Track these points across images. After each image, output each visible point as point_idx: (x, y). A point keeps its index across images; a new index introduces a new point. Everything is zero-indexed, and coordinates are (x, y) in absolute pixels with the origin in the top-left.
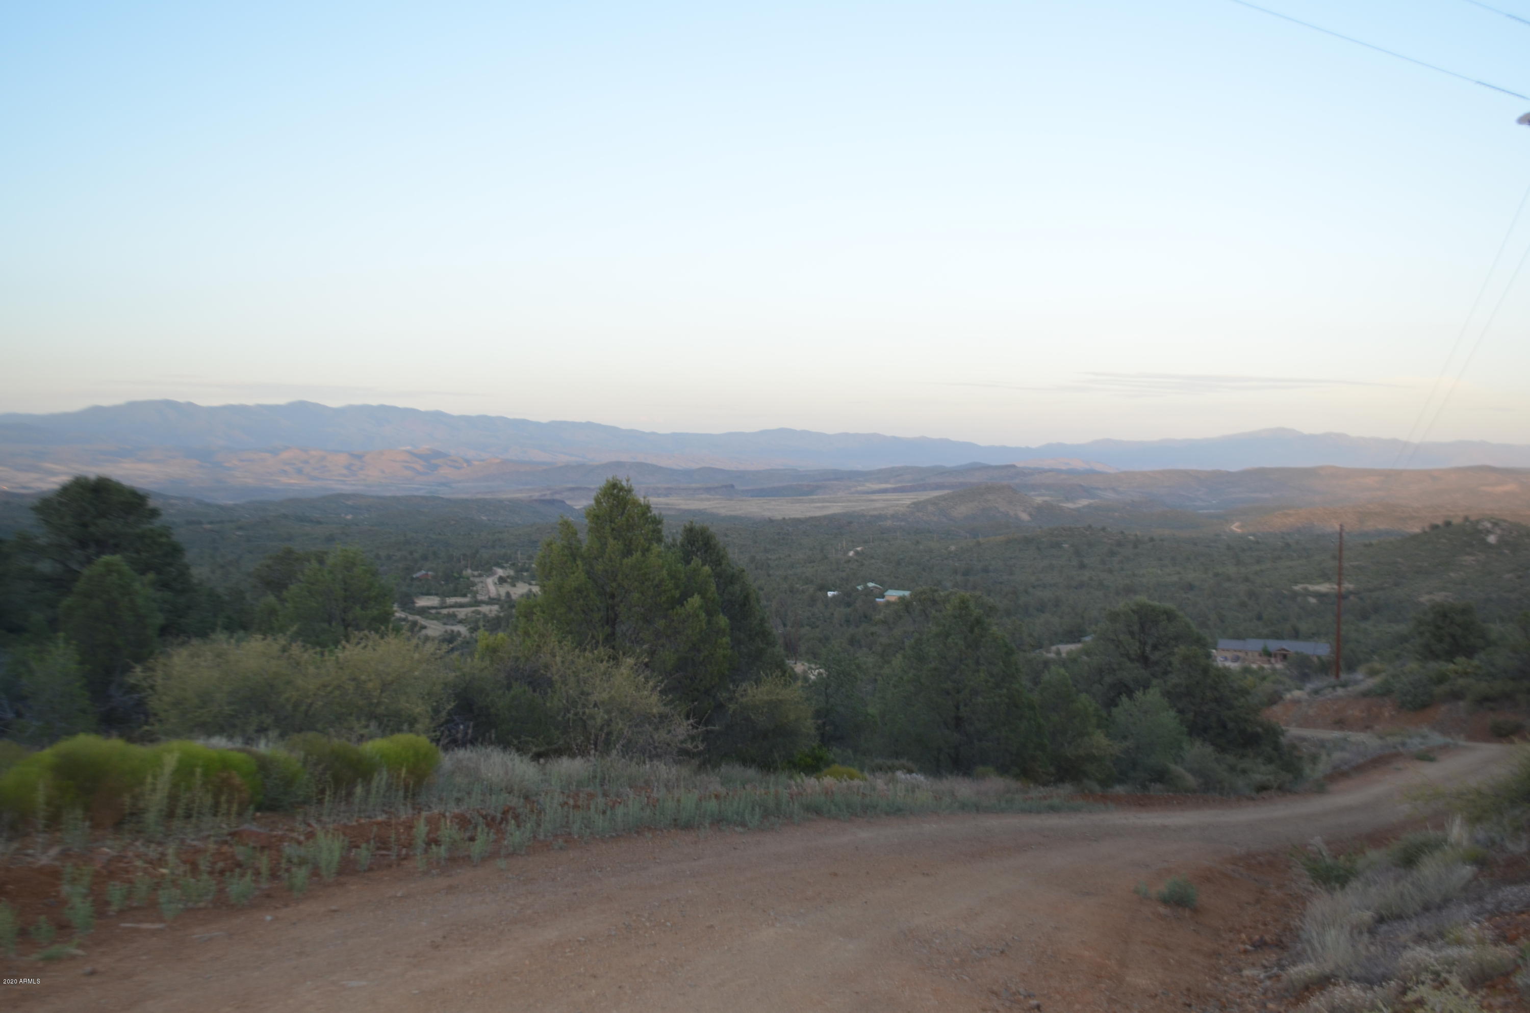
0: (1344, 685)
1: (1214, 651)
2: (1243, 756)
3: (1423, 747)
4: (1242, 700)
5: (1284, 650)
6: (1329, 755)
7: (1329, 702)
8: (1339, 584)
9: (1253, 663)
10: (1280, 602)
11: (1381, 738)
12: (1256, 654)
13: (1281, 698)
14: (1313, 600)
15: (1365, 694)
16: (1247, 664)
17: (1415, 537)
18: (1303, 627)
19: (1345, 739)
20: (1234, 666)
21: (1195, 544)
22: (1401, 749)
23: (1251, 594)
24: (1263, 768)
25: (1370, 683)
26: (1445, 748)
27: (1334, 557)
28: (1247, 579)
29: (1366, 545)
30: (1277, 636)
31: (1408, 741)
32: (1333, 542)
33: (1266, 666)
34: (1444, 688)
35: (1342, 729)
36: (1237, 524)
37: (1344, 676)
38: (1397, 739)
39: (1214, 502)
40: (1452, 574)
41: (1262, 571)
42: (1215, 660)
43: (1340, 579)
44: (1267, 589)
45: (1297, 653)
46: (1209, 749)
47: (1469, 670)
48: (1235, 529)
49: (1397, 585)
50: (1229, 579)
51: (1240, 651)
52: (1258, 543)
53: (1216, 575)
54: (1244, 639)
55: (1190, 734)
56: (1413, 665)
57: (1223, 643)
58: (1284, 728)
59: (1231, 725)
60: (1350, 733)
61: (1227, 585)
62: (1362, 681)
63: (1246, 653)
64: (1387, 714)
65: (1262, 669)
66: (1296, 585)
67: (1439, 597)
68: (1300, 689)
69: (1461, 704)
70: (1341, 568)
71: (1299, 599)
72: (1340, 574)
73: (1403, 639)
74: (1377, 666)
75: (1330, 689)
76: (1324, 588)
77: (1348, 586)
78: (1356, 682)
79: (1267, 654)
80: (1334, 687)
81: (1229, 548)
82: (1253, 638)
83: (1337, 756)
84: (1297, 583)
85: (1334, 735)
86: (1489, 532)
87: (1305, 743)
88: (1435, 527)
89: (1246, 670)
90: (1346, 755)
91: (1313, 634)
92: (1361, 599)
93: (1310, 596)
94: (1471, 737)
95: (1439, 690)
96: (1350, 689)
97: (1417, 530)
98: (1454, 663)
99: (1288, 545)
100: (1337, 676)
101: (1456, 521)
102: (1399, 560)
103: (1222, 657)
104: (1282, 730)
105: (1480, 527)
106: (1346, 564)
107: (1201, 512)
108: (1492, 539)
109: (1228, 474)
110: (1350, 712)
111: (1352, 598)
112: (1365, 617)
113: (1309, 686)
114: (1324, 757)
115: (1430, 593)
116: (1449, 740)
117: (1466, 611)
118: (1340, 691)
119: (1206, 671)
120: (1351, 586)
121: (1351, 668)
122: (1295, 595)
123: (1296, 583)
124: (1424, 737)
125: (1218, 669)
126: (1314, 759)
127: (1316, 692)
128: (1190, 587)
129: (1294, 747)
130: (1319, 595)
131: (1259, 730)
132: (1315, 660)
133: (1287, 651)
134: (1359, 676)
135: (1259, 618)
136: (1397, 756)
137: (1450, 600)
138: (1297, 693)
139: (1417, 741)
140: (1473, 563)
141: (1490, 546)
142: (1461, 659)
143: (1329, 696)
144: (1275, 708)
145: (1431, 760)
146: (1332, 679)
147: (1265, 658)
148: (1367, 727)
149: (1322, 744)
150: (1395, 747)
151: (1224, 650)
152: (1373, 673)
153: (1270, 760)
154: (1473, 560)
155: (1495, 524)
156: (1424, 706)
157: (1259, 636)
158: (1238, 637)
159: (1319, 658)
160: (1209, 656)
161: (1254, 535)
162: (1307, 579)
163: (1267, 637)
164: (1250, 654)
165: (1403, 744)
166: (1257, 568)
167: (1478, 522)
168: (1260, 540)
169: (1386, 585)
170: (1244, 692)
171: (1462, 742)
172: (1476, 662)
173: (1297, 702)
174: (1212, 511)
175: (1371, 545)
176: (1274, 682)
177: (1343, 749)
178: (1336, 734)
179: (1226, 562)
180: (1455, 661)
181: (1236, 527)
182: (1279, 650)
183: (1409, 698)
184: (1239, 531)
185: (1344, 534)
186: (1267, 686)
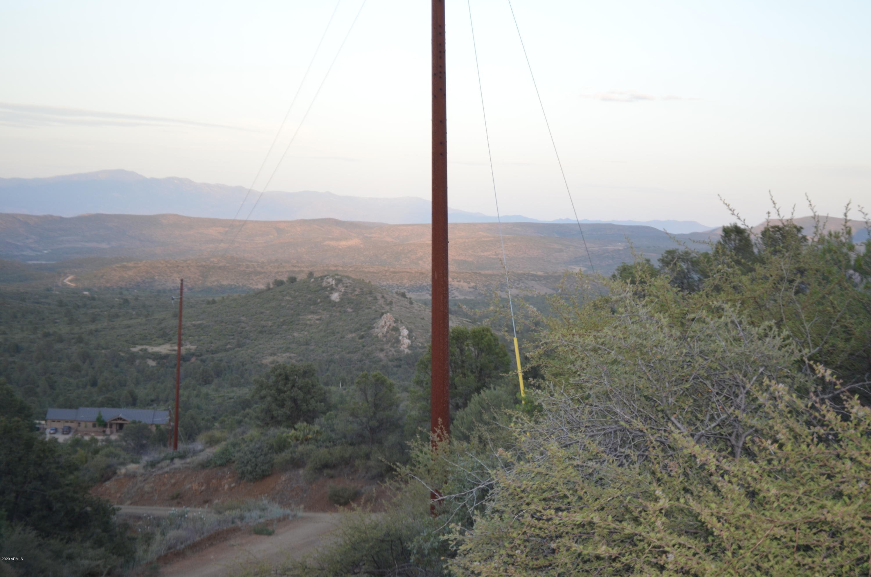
0: (182, 457)
1: (43, 422)
2: (69, 540)
3: (262, 520)
4: (72, 477)
5: (120, 419)
6: (163, 534)
7: (166, 475)
8: (180, 345)
9: (86, 434)
10: (117, 366)
11: (220, 513)
12: (91, 424)
13: (115, 473)
14: (152, 363)
15: (204, 466)
16: (79, 436)
17: (260, 293)
18: (141, 392)
19: (182, 516)
20: (61, 438)
21: (23, 300)
22: (239, 523)
23: (85, 357)
24: (91, 553)
25: (211, 452)
26: (283, 520)
27: (175, 316)
28: (80, 340)
29: (208, 303)
30: (113, 404)
31: (247, 514)
32: (173, 299)
33: (100, 438)
34: (286, 455)
35: (179, 504)
36: (70, 278)
37: (181, 446)
38: (236, 513)
39: (46, 252)
40: (296, 334)
41: (97, 331)
42: (43, 433)
43: (180, 340)
44: (103, 351)
45: (134, 422)
46: (32, 534)
47: (310, 436)
48: (68, 283)
49: (239, 346)
50: (61, 340)
51: (72, 422)
52: (93, 299)
53: (47, 335)
54: (77, 408)
55: (10, 518)
56: (253, 432)
57: (53, 413)
58: (115, 506)
59: (57, 506)
60: (188, 509)
61: (58, 346)
62: (202, 450)
63: (79, 423)
64: (226, 487)
65: (94, 440)
66: (135, 347)
67: (282, 358)
68: (133, 462)
69: (301, 472)
70: (180, 326)
71: (137, 362)
72: (180, 335)
73: (246, 404)
74: (217, 434)
75: (168, 461)
76: (164, 349)
77: (189, 347)
78: (195, 453)
79: (101, 423)
80: (172, 459)
81: (61, 304)
82: (87, 406)
83: (172, 534)
84: (137, 344)
85: (172, 512)
86: (332, 289)
87: (140, 523)
88: (279, 283)
89: (77, 443)
90: (181, 533)
91: (152, 401)
92: (203, 361)
93: (150, 358)
94: (310, 508)
95: (279, 458)
96: (188, 460)
97: (261, 287)
98: (296, 429)
99: (126, 301)
100: (176, 447)
101: (301, 277)
102: (243, 319)
103: (52, 430)
104: (114, 510)
105: (324, 284)
106: (187, 323)
107: (30, 262)
108: (335, 297)
109: (62, 219)
110: (188, 486)
111: (193, 360)
112: (207, 382)
113: (146, 459)
114: (158, 537)
115: (272, 354)
116: (288, 511)
117: (307, 373)
118: (178, 463)
119: (29, 445)
120: (193, 347)
121: (191, 437)
122: (133, 357)
123: (135, 344)
124: (263, 510)
125: (43, 443)
126: (148, 539)
127: (153, 464)
128: (17, 349)
129: (126, 526)
130: (159, 357)
131: (89, 509)
132: (154, 429)
133: (124, 420)
134: (198, 445)
135: (94, 384)
136: (236, 530)
137: (294, 361)
138: (132, 467)
139: (255, 513)
140: (318, 322)
141: (334, 304)
142: (301, 425)
143: (167, 469)
144: (108, 484)
145: (270, 534)
146: (170, 450)
147: (101, 429)
148: (206, 502)
149: (157, 522)
150: (233, 522)
151: (54, 421)
152: (212, 442)
153: (99, 543)
154: (317, 320)
155: (339, 281)
156: (264, 476)
157: (93, 404)
158: (70, 405)
159: (157, 426)
160: (34, 428)
161: (89, 290)
162: (145, 339)
163: (102, 405)
164: (83, 425)
165: (242, 518)
166: (92, 327)
167: (322, 278)
168: (96, 296)
169: (229, 346)
170: (73, 468)
171: (300, 514)
172: (316, 428)
173: (132, 476)
174: (44, 262)
175: (214, 302)
176: (107, 456)
177: (179, 527)
178: (174, 510)
179: (58, 321)
180: (296, 426)
181: (68, 281)
182: (116, 420)
183: (249, 468)
184: (73, 285)
185: (185, 290)
186: (100, 460)
